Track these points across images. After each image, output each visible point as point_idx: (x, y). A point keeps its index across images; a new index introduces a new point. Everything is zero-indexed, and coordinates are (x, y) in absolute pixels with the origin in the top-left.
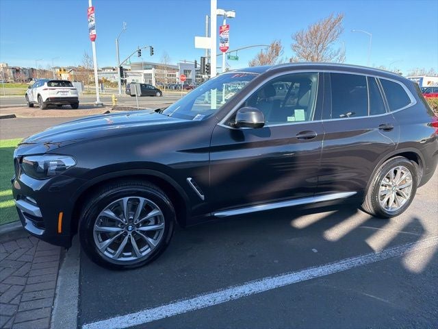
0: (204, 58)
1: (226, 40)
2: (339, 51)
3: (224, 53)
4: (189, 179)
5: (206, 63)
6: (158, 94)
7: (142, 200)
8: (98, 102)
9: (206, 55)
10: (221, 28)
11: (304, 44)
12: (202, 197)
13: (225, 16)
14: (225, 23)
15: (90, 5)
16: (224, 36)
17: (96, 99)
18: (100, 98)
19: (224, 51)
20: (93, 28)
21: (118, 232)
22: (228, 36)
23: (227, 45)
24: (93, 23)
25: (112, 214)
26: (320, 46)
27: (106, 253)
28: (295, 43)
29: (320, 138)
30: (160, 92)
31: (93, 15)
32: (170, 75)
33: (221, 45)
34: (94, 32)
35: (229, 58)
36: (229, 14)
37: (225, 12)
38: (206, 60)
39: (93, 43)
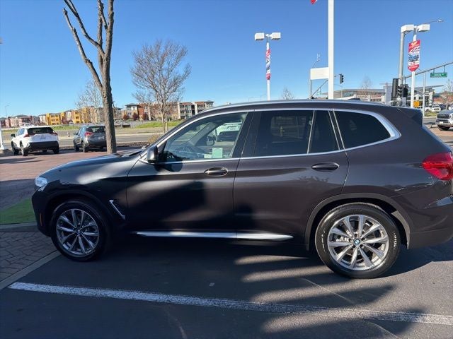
0: (397, 80)
1: (416, 58)
3: (413, 73)
4: (111, 201)
5: (399, 85)
7: (83, 212)
9: (399, 77)
10: (410, 45)
12: (123, 216)
13: (415, 32)
14: (415, 39)
15: (268, 48)
16: (413, 54)
19: (414, 69)
20: (268, 68)
21: (71, 233)
22: (418, 52)
23: (417, 62)
24: (269, 63)
25: (66, 219)
27: (64, 245)
31: (269, 56)
32: (374, 100)
33: (409, 64)
34: (269, 72)
35: (432, 75)
36: (421, 28)
37: (415, 27)
38: (400, 81)
39: (268, 81)
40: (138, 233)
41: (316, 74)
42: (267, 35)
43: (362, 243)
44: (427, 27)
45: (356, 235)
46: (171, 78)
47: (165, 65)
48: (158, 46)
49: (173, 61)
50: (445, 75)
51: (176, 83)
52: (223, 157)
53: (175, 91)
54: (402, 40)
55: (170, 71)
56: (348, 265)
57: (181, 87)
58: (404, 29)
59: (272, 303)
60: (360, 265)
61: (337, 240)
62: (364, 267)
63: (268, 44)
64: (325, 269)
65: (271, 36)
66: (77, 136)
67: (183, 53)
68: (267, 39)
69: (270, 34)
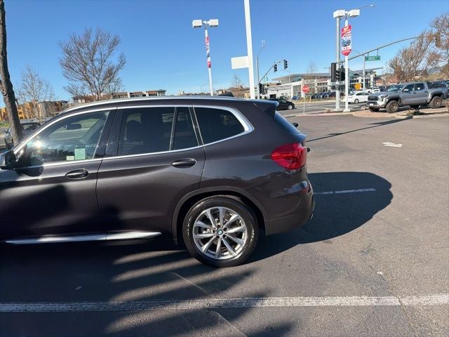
0: (335, 64)
1: (348, 43)
3: (347, 58)
5: (337, 69)
6: (291, 107)
9: (337, 61)
10: (343, 30)
13: (346, 17)
14: (346, 23)
15: (207, 36)
16: (345, 39)
19: (347, 54)
20: (208, 56)
22: (350, 37)
23: (349, 47)
24: (208, 51)
30: (293, 105)
31: (208, 44)
32: (322, 84)
33: (343, 48)
34: (209, 59)
35: (367, 59)
36: (351, 13)
37: (346, 12)
38: (337, 65)
39: (209, 69)
40: (8, 242)
41: (237, 63)
42: (205, 22)
43: (224, 232)
44: (356, 12)
45: (219, 226)
46: (105, 69)
47: (97, 56)
48: (88, 36)
49: (105, 50)
50: (378, 58)
51: (110, 74)
52: (86, 159)
53: (110, 81)
54: (338, 25)
55: (102, 62)
56: (214, 255)
57: (116, 78)
58: (336, 14)
59: (129, 302)
60: (225, 254)
61: (204, 232)
62: (227, 256)
63: (206, 31)
64: (194, 261)
65: (208, 22)
66: (7, 135)
67: (115, 43)
68: (205, 26)
69: (208, 20)
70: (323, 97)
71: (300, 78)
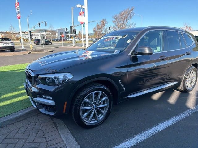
2: (133, 23)
5: (73, 29)
6: (50, 44)
7: (100, 92)
8: (23, 48)
9: (73, 25)
10: (80, 13)
11: (118, 20)
12: (124, 89)
13: (82, 8)
14: (82, 11)
15: (17, 2)
17: (21, 47)
18: (24, 47)
19: (82, 23)
20: (19, 13)
21: (90, 109)
24: (19, 10)
26: (125, 21)
27: (85, 120)
28: (114, 20)
29: (167, 59)
30: (51, 42)
31: (19, 6)
32: (54, 35)
34: (19, 15)
37: (82, 6)
38: (73, 27)
39: (19, 20)
40: (128, 97)
58: (78, 6)
70: (57, 41)
71: (43, 31)
